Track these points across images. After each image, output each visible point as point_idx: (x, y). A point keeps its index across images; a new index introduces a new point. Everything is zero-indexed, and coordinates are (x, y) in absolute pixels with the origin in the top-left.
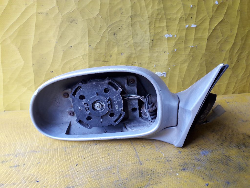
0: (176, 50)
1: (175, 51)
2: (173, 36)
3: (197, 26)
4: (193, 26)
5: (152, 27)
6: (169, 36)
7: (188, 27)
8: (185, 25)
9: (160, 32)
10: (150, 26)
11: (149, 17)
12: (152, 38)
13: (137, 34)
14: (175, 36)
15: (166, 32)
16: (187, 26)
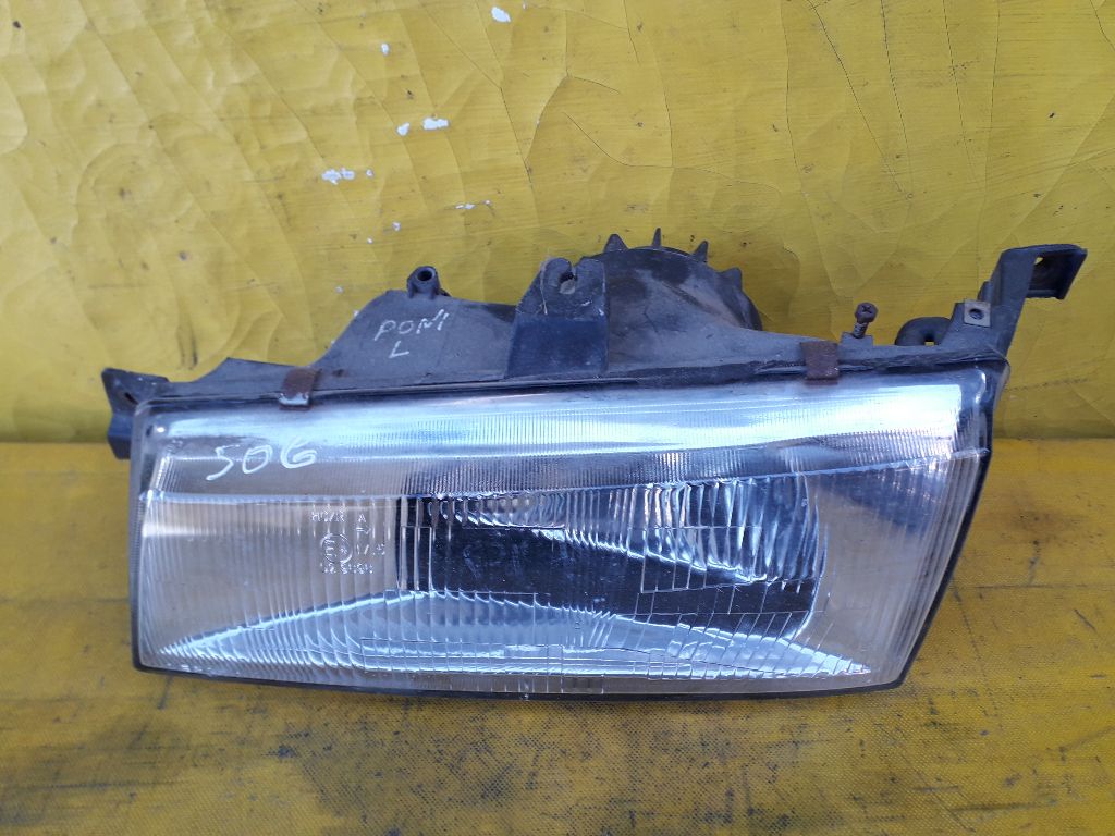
0: (397, 224)
1: (397, 229)
2: (359, 173)
3: (449, 123)
4: (429, 124)
5: (255, 151)
6: (340, 176)
7: (410, 131)
8: (390, 124)
9: (297, 167)
10: (243, 151)
11: (222, 120)
12: (272, 190)
13: (208, 183)
14: (369, 174)
15: (318, 163)
16: (403, 130)
